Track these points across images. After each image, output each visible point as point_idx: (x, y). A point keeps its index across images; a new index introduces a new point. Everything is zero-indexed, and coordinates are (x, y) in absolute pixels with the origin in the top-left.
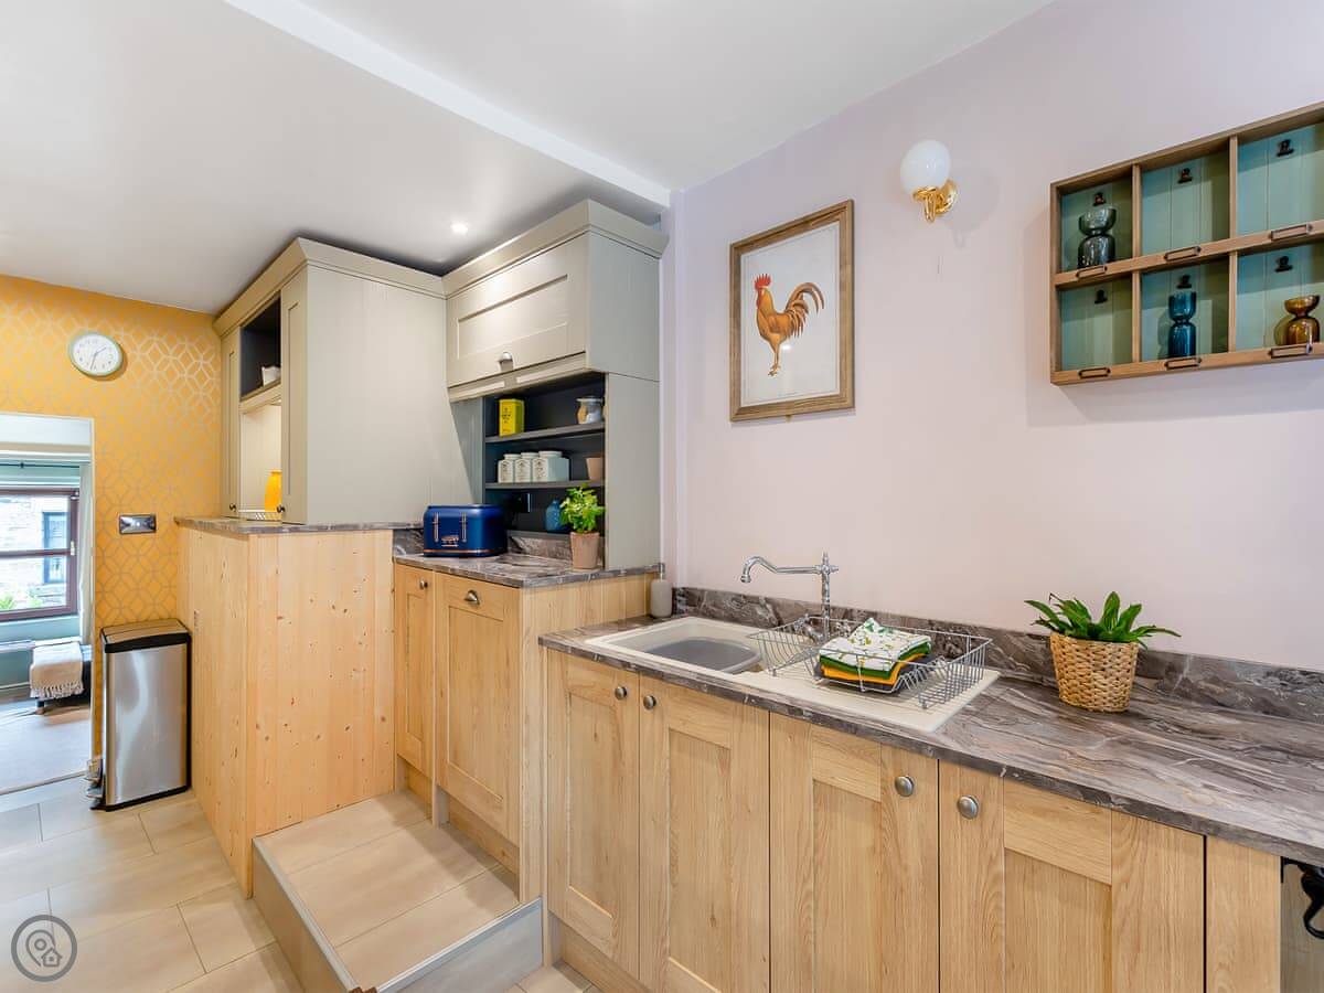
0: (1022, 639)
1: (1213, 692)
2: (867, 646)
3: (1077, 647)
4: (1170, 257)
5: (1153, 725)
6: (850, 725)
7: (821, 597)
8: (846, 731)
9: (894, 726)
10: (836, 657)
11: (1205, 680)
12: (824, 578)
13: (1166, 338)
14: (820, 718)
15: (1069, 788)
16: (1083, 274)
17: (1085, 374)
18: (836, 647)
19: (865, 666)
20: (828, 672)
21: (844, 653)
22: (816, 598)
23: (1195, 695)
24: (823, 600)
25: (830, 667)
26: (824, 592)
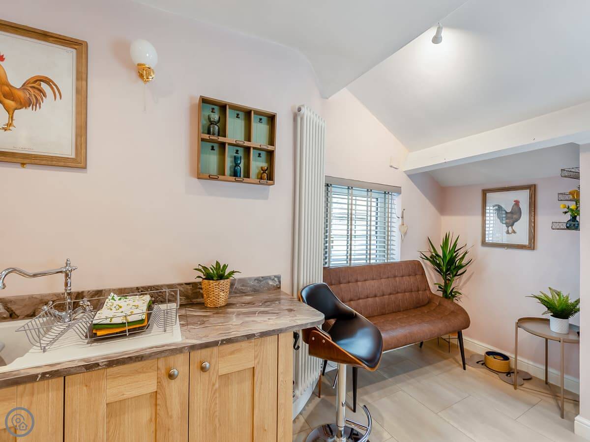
0: (183, 286)
1: (242, 289)
2: (121, 310)
3: (215, 284)
4: (237, 142)
5: (238, 305)
6: (137, 357)
7: (64, 287)
8: (135, 361)
9: (163, 346)
10: (108, 321)
11: (241, 286)
12: (67, 275)
13: (233, 170)
14: (112, 363)
15: (243, 338)
16: (211, 138)
17: (211, 177)
18: (104, 315)
19: (130, 320)
20: (99, 333)
21: (111, 318)
22: (61, 289)
23: (238, 292)
24: (66, 290)
25: (100, 329)
26: (66, 284)
